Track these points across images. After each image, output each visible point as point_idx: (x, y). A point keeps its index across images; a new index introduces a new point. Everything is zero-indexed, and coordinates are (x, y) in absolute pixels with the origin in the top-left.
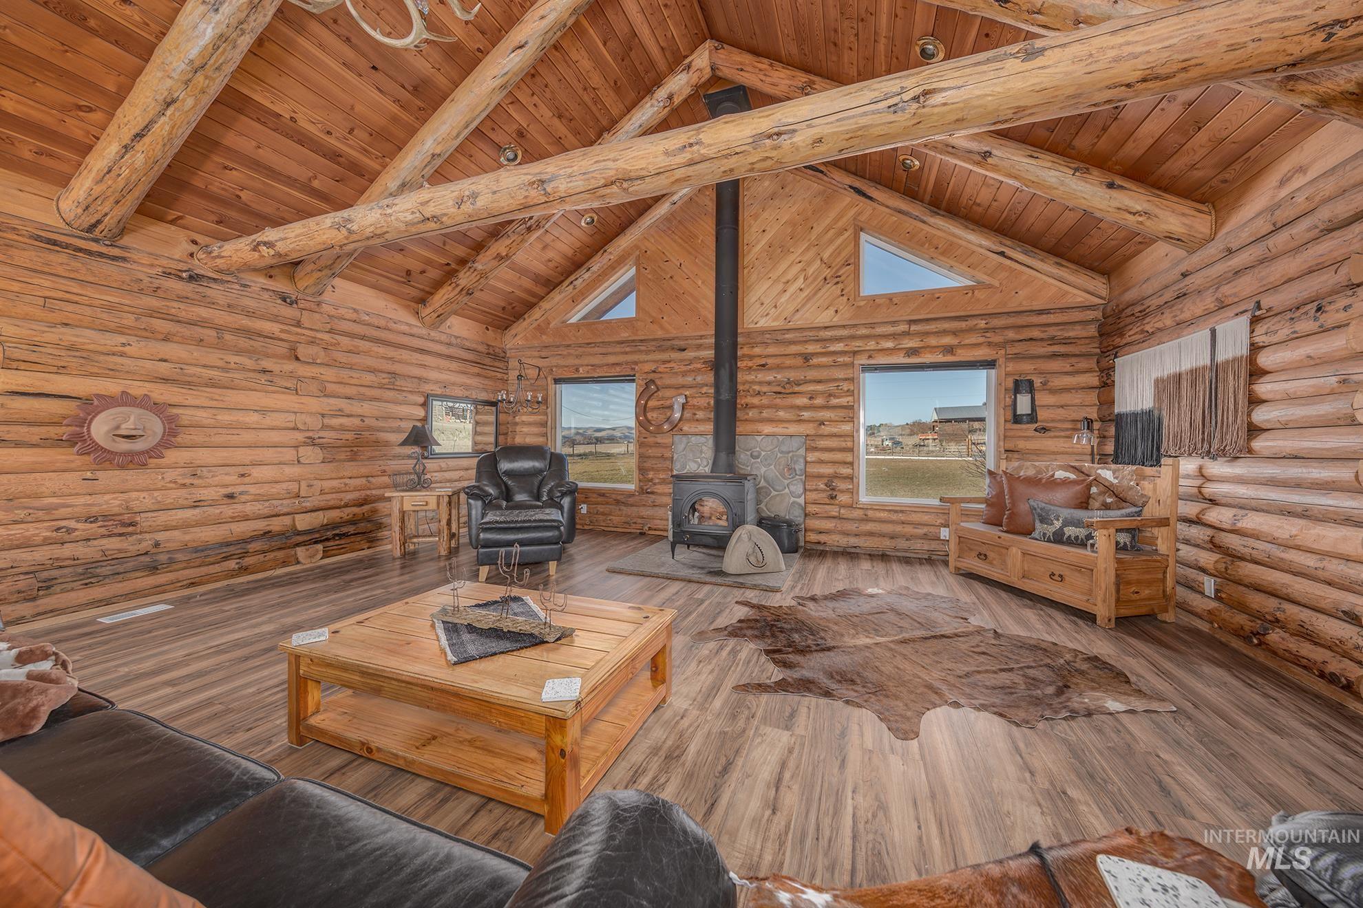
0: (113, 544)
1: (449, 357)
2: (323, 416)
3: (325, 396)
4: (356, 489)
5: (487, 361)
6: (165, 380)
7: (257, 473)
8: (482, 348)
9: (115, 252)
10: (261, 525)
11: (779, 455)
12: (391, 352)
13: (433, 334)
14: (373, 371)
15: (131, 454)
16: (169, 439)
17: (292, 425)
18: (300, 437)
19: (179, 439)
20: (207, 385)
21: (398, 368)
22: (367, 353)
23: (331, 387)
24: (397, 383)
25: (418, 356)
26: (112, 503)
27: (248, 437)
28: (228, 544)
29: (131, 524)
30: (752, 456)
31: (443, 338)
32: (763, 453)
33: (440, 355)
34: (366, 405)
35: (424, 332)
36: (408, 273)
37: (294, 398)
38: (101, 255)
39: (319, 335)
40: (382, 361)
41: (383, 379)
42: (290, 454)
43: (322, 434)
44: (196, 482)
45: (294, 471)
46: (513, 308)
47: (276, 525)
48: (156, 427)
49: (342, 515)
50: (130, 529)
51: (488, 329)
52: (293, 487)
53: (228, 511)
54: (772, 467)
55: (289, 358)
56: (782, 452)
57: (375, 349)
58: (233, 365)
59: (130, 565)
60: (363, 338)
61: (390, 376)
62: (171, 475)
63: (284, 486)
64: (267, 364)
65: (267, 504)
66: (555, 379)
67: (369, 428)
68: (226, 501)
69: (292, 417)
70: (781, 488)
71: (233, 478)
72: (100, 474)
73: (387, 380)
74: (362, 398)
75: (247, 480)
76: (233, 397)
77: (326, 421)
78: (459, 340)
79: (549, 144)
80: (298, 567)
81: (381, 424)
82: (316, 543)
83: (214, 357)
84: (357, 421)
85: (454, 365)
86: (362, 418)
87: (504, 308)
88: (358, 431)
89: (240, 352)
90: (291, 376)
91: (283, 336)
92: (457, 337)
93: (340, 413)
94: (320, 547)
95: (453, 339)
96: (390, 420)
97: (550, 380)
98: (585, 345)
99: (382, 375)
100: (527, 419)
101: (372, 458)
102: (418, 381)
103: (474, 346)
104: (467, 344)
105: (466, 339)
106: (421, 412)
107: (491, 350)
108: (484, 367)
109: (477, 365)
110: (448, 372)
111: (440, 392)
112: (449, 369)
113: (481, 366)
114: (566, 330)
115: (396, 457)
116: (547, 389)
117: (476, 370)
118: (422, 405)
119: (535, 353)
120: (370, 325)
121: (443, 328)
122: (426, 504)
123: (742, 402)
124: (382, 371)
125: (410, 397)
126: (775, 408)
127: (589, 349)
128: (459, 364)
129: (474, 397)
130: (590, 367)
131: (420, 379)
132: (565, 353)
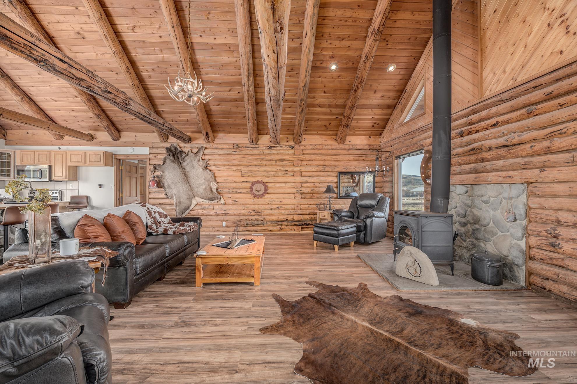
0: (257, 217)
1: (349, 155)
2: (302, 183)
3: (302, 176)
4: (312, 209)
5: (369, 153)
6: (265, 176)
7: (285, 201)
8: (367, 148)
9: (257, 146)
10: (285, 217)
11: (504, 201)
12: (324, 157)
13: (341, 146)
14: (318, 166)
15: (259, 195)
16: (266, 192)
17: (293, 187)
18: (295, 190)
19: (268, 191)
20: (273, 177)
21: (326, 163)
22: (315, 160)
23: (303, 174)
24: (326, 169)
25: (334, 157)
26: (256, 207)
27: (282, 191)
28: (278, 221)
29: (260, 213)
31: (346, 147)
32: (491, 199)
33: (345, 155)
34: (315, 178)
35: (338, 146)
36: (325, 126)
37: (293, 178)
38: (255, 147)
39: (300, 157)
40: (321, 161)
41: (321, 168)
42: (292, 196)
43: (301, 189)
44: (271, 203)
45: (294, 201)
46: (378, 124)
47: (290, 218)
48: (263, 189)
49: (308, 217)
50: (260, 214)
51: (370, 137)
52: (293, 206)
53: (278, 212)
54: (499, 211)
55: (292, 166)
56: (505, 198)
57: (318, 157)
58: (278, 170)
59: (259, 223)
60: (314, 154)
61: (323, 167)
62: (267, 201)
63: (291, 206)
64: (287, 169)
65: (287, 211)
66: (396, 157)
67: (317, 187)
68: (277, 209)
69: (293, 184)
70: (505, 230)
71: (279, 203)
72: (255, 200)
73: (322, 169)
74: (314, 176)
75: (281, 203)
76: (279, 179)
77: (303, 185)
79: (346, 52)
80: (295, 232)
81: (320, 185)
82: (300, 225)
83: (274, 169)
84: (312, 185)
85: (350, 158)
86: (314, 183)
87: (373, 126)
88: (312, 188)
89: (280, 166)
90: (292, 171)
91: (291, 159)
92: (353, 145)
93: (306, 182)
94: (300, 227)
95: (351, 146)
96: (324, 184)
97: (394, 158)
98: (405, 136)
99: (321, 167)
100: (387, 179)
101: (317, 198)
102: (334, 167)
103: (362, 147)
104: (358, 147)
105: (357, 145)
106: (335, 180)
107: (371, 147)
108: (367, 156)
109: (364, 156)
110: (348, 161)
111: (344, 171)
112: (348, 160)
113: (365, 156)
114: (399, 129)
115: (326, 197)
116: (393, 163)
117: (363, 158)
118: (337, 176)
119: (389, 145)
120: (316, 149)
121: (347, 142)
122: (325, 216)
123: (479, 158)
124: (320, 166)
125: (331, 174)
126: (502, 159)
127: (407, 137)
128: (353, 157)
129: (361, 171)
130: (406, 148)
131: (335, 166)
132: (398, 142)
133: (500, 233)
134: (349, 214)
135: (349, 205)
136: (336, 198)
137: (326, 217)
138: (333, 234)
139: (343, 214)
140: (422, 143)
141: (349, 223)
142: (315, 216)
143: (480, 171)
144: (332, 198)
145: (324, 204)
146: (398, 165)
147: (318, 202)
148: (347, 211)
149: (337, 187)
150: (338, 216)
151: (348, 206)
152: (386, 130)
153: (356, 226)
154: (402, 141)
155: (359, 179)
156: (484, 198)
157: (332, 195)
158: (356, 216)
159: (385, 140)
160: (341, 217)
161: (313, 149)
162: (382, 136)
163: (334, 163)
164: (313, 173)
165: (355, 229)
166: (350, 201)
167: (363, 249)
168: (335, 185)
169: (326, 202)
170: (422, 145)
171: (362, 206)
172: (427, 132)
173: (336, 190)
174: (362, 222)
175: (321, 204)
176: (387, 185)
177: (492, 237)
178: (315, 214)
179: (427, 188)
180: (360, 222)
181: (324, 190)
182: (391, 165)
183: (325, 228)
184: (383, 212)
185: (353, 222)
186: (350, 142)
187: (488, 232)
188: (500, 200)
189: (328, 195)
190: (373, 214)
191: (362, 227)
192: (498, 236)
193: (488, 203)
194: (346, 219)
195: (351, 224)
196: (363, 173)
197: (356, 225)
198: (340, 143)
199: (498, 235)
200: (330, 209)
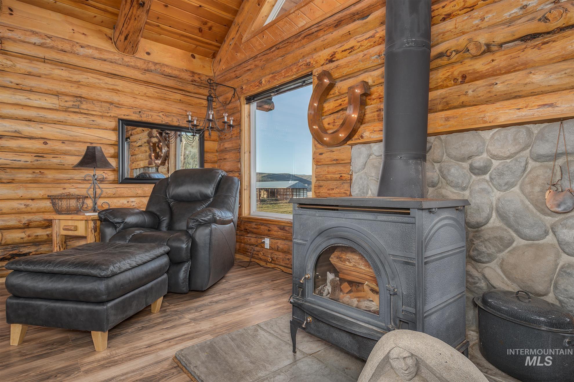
1: (147, 83)
5: (191, 88)
8: (187, 76)
11: (532, 164)
12: (76, 75)
13: (127, 59)
14: (57, 94)
21: (83, 92)
22: (48, 77)
24: (83, 107)
30: (472, 169)
31: (140, 64)
32: (496, 163)
33: (136, 81)
34: (48, 127)
35: (117, 57)
40: (68, 85)
41: (68, 102)
51: (193, 57)
54: (516, 189)
56: (538, 158)
60: (44, 60)
61: (75, 99)
66: (247, 98)
67: (55, 153)
70: (535, 232)
73: (71, 103)
74: (44, 121)
78: (158, 66)
81: (65, 147)
84: (37, 145)
85: (151, 91)
86: (45, 140)
88: (39, 155)
92: (156, 64)
93: (19, 135)
95: (150, 65)
96: (77, 144)
97: (243, 100)
98: (268, 52)
99: (67, 98)
100: (227, 145)
101: (57, 182)
102: (108, 105)
103: (176, 73)
104: (168, 71)
105: (167, 66)
106: (113, 137)
107: (196, 78)
108: (188, 94)
109: (181, 92)
110: (144, 98)
111: (134, 117)
112: (145, 95)
113: (184, 93)
114: (254, 40)
115: (85, 180)
116: (240, 111)
117: (178, 96)
118: (114, 130)
119: (233, 75)
120: (52, 48)
121: (141, 54)
122: (76, 229)
123: (456, 73)
124: (67, 95)
125: (99, 121)
126: (522, 70)
127: (271, 55)
128: (157, 90)
129: (175, 123)
130: (271, 76)
131: (111, 103)
132: (253, 66)
133: (519, 242)
134: (147, 219)
135: (148, 199)
136: (114, 182)
137: (81, 232)
138: (84, 293)
139: (131, 220)
140: (308, 61)
141: (147, 245)
142: (48, 231)
143: (456, 104)
144: (102, 181)
145: (78, 198)
146: (249, 115)
147: (57, 191)
148: (142, 213)
149: (116, 156)
150: (114, 225)
151: (146, 201)
152: (225, 46)
153: (168, 253)
154: (262, 63)
155: (168, 152)
156: (479, 162)
157: (100, 173)
158: (164, 226)
159: (224, 67)
160: (124, 228)
161: (41, 45)
162: (218, 58)
163: (105, 96)
164: (42, 113)
165: (165, 260)
166: (148, 189)
167: (188, 317)
168: (112, 151)
169: (83, 192)
170: (308, 65)
171: (180, 200)
172: (317, 37)
173: (113, 162)
174: (184, 238)
175: (69, 197)
176: (227, 156)
177: (500, 251)
178: (48, 224)
179: (321, 154)
180: (178, 239)
181: (77, 160)
182: (237, 115)
183: (52, 275)
184: (229, 210)
185: (158, 241)
186: (148, 54)
187: (488, 240)
188: (523, 164)
189: (87, 173)
190: (214, 214)
191: (184, 252)
192: (514, 249)
193: (485, 173)
194: (138, 232)
195: (153, 248)
196: (178, 129)
197: (167, 249)
198: (124, 50)
199: (514, 245)
200: (95, 211)
